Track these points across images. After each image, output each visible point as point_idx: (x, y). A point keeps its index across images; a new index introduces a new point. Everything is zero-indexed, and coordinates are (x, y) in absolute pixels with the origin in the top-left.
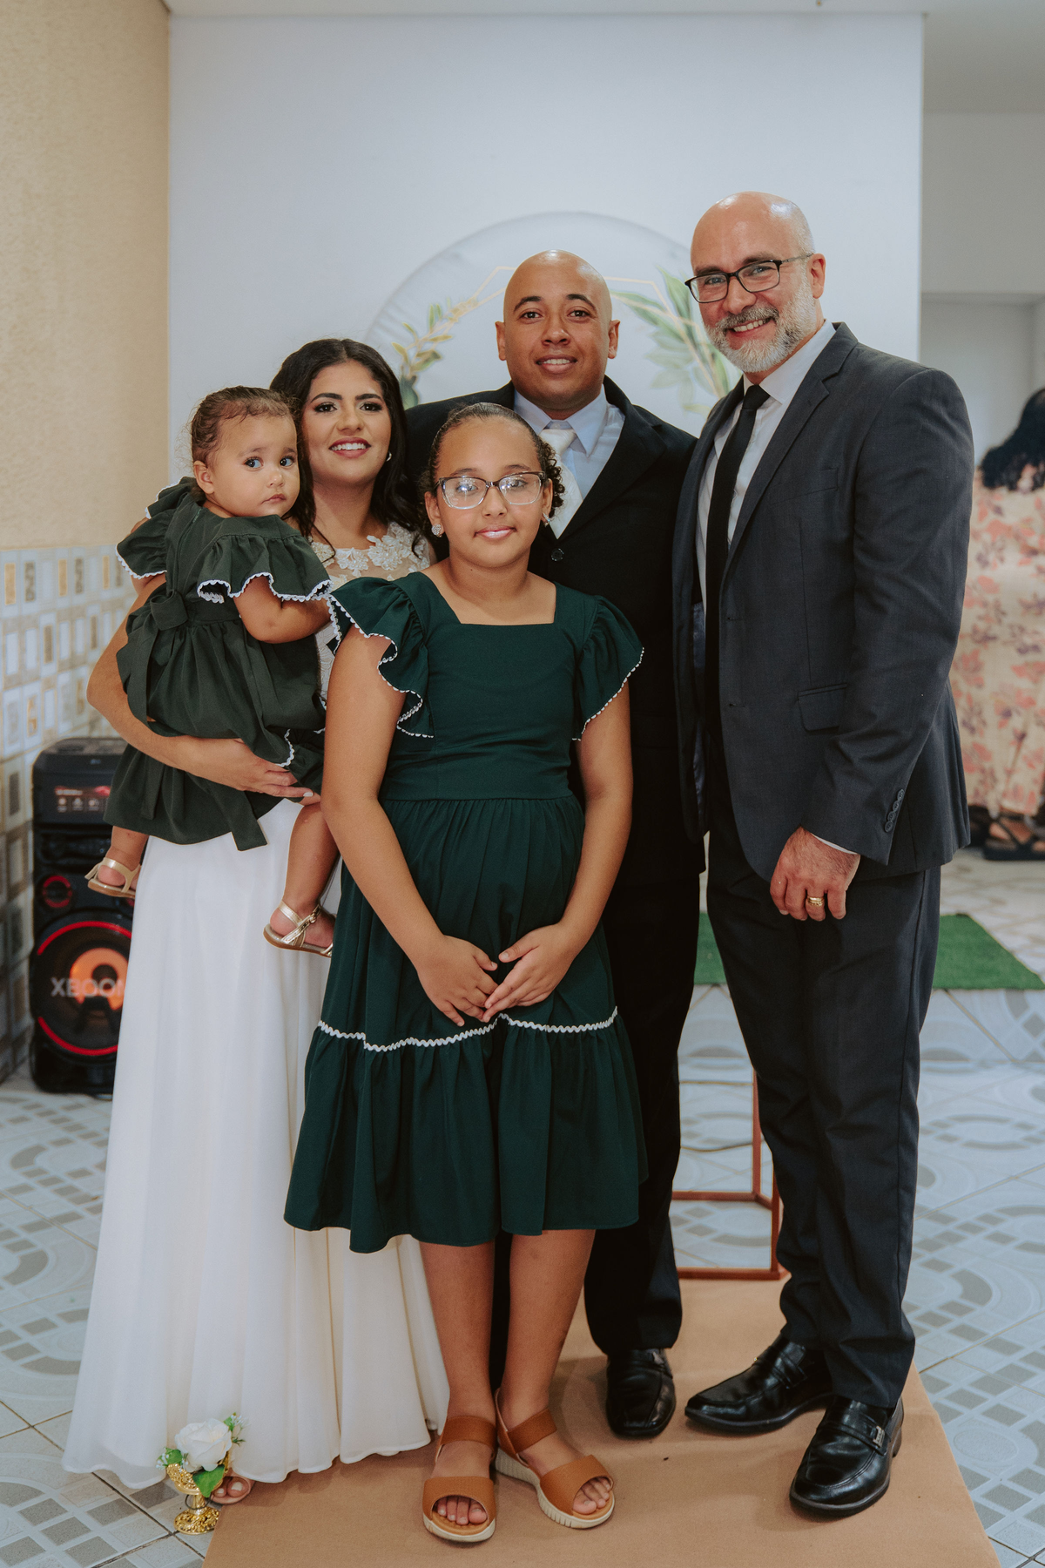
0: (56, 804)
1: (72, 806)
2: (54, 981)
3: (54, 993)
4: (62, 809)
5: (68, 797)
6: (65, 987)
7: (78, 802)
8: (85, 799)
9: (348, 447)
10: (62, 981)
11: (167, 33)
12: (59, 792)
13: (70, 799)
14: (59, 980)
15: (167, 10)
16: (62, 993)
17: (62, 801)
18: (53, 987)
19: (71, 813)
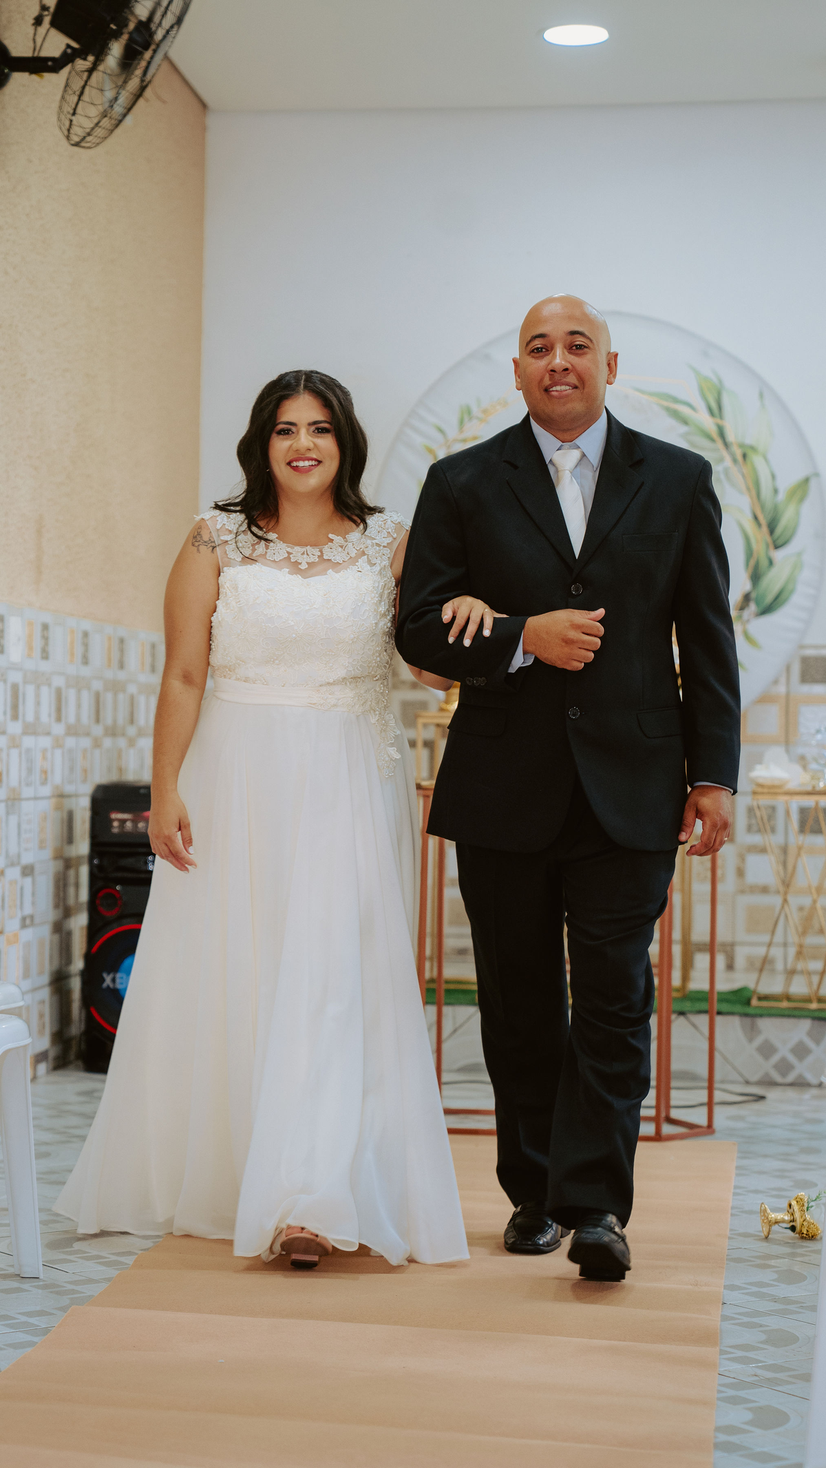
0: (112, 826)
1: (124, 827)
2: (105, 975)
3: (105, 985)
4: (115, 830)
5: (120, 820)
6: (114, 980)
7: (129, 825)
8: (135, 822)
9: (301, 464)
10: (111, 976)
11: (204, 129)
12: (113, 816)
13: (123, 822)
14: (109, 973)
15: (204, 105)
16: (111, 986)
17: (116, 824)
18: (104, 980)
19: (123, 834)
